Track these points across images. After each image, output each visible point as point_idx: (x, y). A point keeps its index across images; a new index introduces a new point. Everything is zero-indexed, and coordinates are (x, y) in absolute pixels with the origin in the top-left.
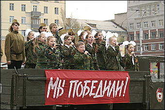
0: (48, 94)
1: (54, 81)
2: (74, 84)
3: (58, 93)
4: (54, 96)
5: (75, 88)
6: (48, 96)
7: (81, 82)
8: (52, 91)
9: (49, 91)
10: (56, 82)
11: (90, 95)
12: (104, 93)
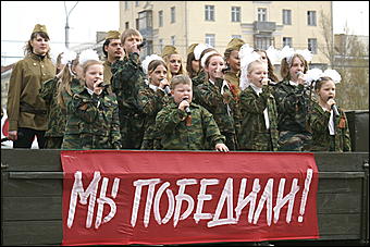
0: (71, 215)
1: (86, 181)
2: (145, 188)
3: (100, 214)
4: (89, 223)
5: (149, 200)
6: (70, 223)
7: (167, 184)
8: (82, 210)
9: (72, 208)
10: (94, 184)
11: (197, 220)
12: (238, 214)
